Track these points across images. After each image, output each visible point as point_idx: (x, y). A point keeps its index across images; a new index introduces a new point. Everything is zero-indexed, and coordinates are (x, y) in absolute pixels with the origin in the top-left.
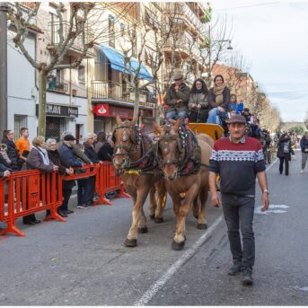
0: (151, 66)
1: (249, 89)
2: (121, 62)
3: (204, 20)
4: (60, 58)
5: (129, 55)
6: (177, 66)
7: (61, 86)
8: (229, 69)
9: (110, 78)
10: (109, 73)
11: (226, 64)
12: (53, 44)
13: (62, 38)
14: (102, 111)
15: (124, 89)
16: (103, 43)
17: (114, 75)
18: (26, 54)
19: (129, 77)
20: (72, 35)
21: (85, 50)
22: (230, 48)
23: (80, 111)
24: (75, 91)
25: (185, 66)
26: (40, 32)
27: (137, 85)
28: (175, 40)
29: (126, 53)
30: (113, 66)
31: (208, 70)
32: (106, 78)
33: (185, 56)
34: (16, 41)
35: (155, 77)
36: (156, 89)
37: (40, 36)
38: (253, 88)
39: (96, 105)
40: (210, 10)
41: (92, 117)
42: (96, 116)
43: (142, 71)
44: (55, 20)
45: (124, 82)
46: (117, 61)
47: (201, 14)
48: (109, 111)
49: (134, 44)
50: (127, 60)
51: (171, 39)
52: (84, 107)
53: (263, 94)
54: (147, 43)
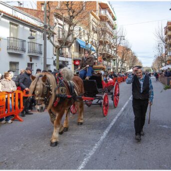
0: (95, 46)
1: (130, 54)
2: (85, 45)
3: (114, 29)
6: (105, 46)
7: (62, 54)
8: (124, 47)
9: (80, 51)
10: (80, 49)
14: (77, 63)
16: (78, 38)
18: (52, 42)
20: (69, 35)
22: (124, 39)
23: (69, 63)
24: (67, 56)
25: (107, 46)
26: (55, 34)
29: (86, 41)
32: (78, 51)
33: (107, 42)
34: (48, 37)
35: (97, 51)
36: (98, 56)
37: (55, 35)
38: (132, 54)
39: (75, 61)
40: (116, 25)
41: (73, 65)
42: (75, 65)
43: (92, 48)
44: (60, 29)
46: (83, 44)
47: (113, 26)
49: (89, 38)
50: (87, 44)
51: (103, 36)
52: (71, 62)
53: (136, 57)
54: (94, 38)
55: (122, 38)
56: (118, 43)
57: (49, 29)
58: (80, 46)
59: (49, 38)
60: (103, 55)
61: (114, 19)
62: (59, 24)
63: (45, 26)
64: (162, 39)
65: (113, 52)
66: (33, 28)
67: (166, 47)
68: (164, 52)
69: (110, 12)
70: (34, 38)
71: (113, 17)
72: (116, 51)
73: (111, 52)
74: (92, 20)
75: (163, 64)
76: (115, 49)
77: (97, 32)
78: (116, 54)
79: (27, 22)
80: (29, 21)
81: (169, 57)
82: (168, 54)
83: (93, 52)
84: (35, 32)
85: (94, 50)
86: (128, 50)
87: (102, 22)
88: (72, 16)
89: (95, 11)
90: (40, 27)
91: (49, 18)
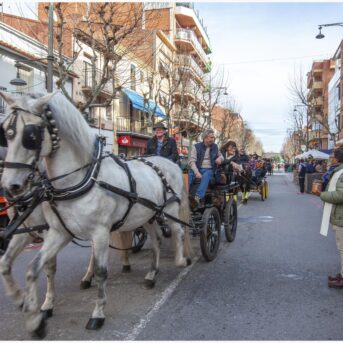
0: (164, 106)
1: (239, 126)
2: (141, 102)
3: (206, 71)
4: (95, 99)
5: (148, 97)
6: (185, 107)
7: (93, 121)
8: (225, 111)
9: (131, 115)
10: (131, 110)
11: (222, 106)
12: (86, 86)
13: (94, 82)
14: (125, 141)
15: (143, 124)
16: (127, 87)
17: (134, 112)
18: (66, 95)
19: (147, 114)
20: (104, 81)
21: (115, 93)
22: (226, 94)
23: (108, 141)
24: (103, 125)
25: (190, 107)
26: (76, 76)
27: (154, 121)
28: (184, 86)
29: (145, 95)
30: (134, 106)
31: (209, 111)
32: (128, 115)
33: (191, 99)
35: (168, 115)
36: (169, 125)
37: (76, 80)
38: (243, 125)
39: (120, 136)
40: (210, 63)
41: (117, 146)
42: (121, 146)
43: (157, 110)
44: (88, 67)
45: (142, 119)
46: (137, 101)
47: (204, 66)
48: (131, 142)
49: (151, 88)
50: (146, 101)
51: (181, 86)
52: (111, 138)
53: (250, 131)
54: (162, 88)
55: (222, 90)
56: (213, 100)
57: (61, 64)
58: (131, 105)
59: (59, 84)
60: (182, 125)
61: (208, 51)
62: (86, 55)
63: (51, 58)
64: (300, 96)
65: (202, 120)
66: (24, 59)
67: (309, 114)
68: (305, 124)
69: (199, 36)
70: (24, 84)
71: (204, 45)
72: (208, 119)
73: (199, 120)
74: (161, 50)
75: (304, 148)
76: (207, 114)
77: (168, 77)
78: (209, 123)
79: (10, 47)
80: (14, 46)
81: (314, 134)
82: (313, 128)
83: (160, 119)
84: (29, 70)
85: (162, 115)
86: (234, 116)
87: (181, 56)
88: (112, 38)
89: (167, 31)
90: (39, 60)
91: (59, 41)
